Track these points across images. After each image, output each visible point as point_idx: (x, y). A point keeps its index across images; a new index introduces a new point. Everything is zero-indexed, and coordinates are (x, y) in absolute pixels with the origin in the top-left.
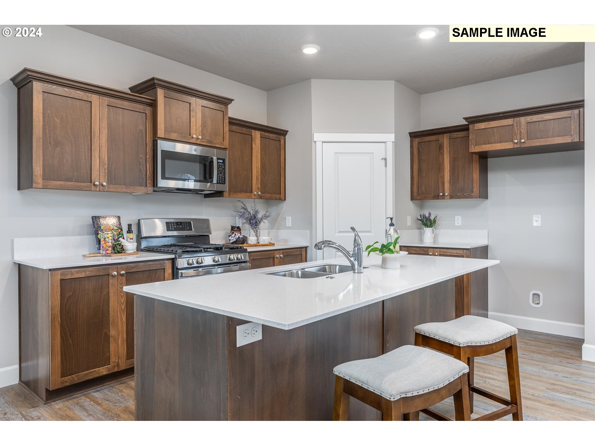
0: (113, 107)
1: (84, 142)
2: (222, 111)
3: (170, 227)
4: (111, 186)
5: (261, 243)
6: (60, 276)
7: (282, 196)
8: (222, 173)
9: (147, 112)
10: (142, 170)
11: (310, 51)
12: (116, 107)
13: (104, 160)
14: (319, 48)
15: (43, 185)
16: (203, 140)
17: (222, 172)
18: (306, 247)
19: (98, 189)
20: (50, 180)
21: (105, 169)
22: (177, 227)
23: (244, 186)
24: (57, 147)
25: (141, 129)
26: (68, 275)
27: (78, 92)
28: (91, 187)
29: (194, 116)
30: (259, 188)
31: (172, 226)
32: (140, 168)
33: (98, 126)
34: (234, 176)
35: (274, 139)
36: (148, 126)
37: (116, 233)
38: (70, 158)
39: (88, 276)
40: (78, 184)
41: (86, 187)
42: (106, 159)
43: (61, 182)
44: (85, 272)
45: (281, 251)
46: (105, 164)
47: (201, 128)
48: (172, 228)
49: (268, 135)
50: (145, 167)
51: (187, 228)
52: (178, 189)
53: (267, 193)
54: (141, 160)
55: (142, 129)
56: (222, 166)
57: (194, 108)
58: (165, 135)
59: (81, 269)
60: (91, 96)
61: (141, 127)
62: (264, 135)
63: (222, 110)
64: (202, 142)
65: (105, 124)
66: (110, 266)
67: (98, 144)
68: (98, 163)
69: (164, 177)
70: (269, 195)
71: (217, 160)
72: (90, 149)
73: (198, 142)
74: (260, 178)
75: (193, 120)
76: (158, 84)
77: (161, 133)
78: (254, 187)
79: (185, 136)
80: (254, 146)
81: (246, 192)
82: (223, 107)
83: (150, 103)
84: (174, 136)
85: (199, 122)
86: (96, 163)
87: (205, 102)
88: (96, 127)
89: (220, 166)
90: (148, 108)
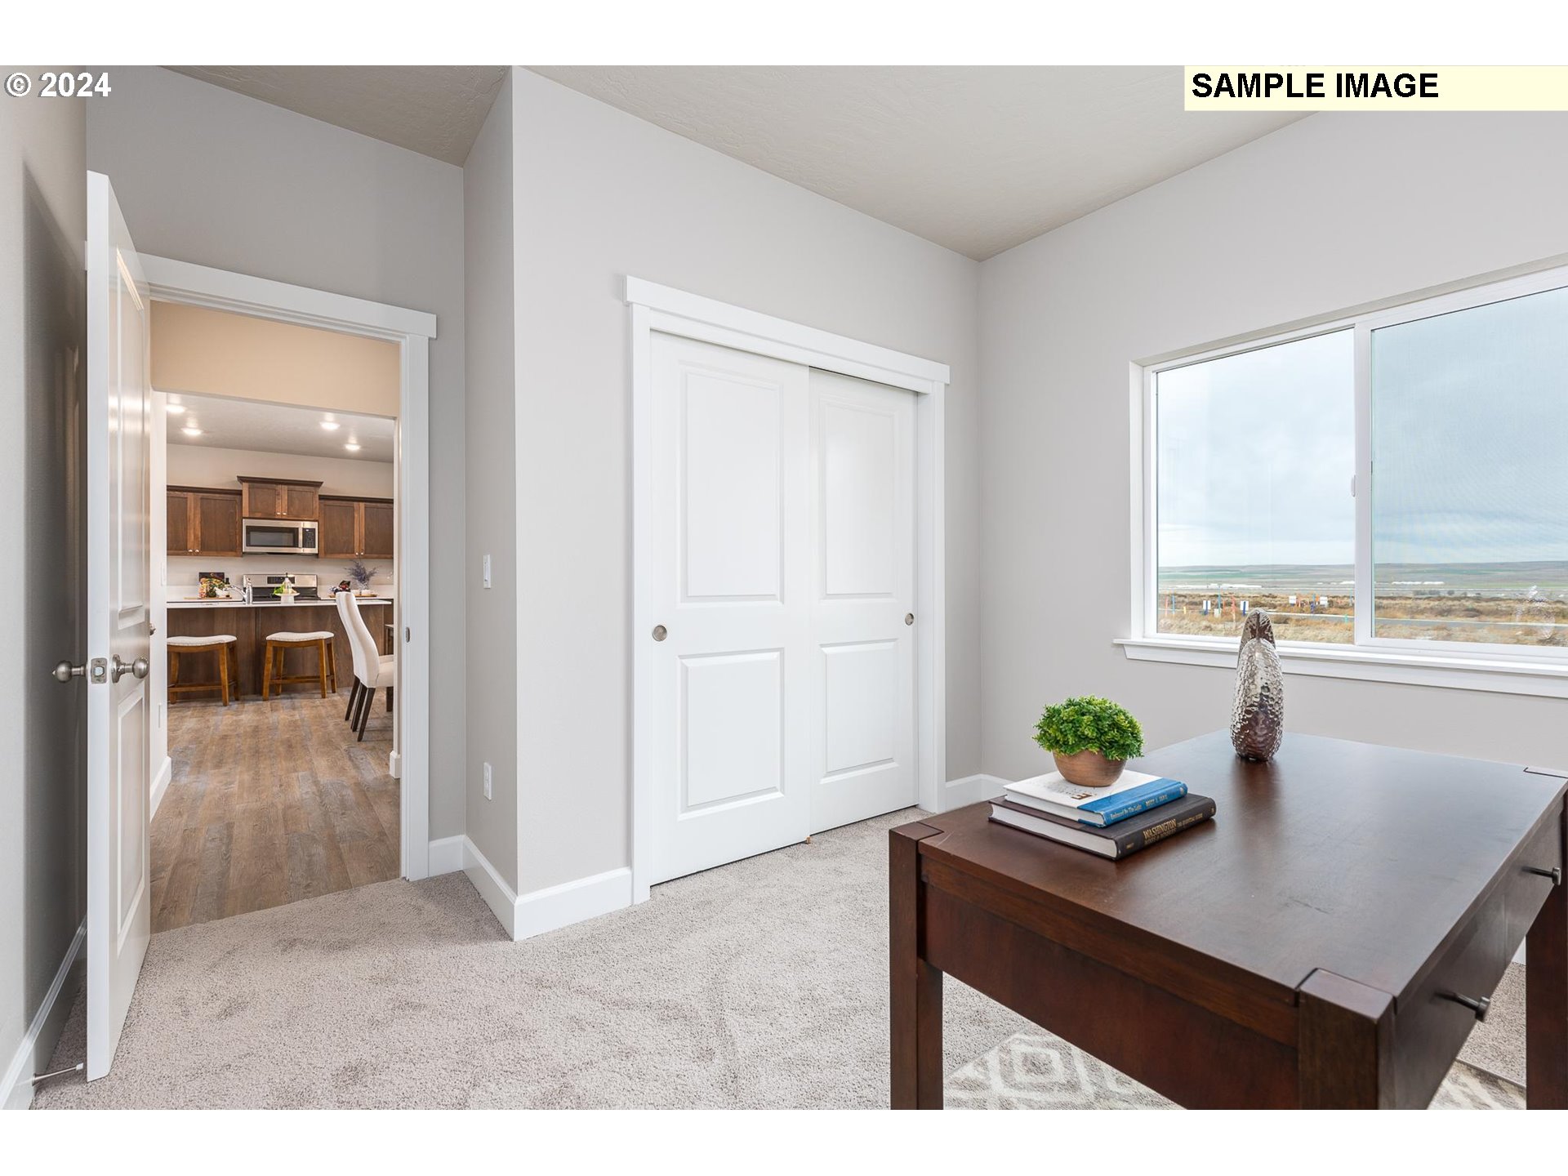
4: (204, 552)
9: (237, 500)
10: (233, 540)
12: (208, 499)
13: (198, 535)
17: (311, 539)
21: (199, 541)
23: (344, 548)
28: (187, 553)
29: (280, 499)
30: (362, 549)
32: (231, 538)
34: (331, 541)
35: (379, 507)
36: (237, 509)
37: (218, 585)
41: (183, 553)
42: (200, 534)
46: (198, 538)
47: (287, 507)
50: (235, 536)
52: (269, 553)
53: (374, 554)
54: (231, 532)
55: (232, 512)
56: (311, 534)
57: (280, 493)
58: (249, 514)
60: (187, 494)
61: (230, 511)
62: (368, 505)
63: (311, 491)
64: (288, 517)
65: (199, 511)
67: (193, 525)
68: (193, 537)
69: (248, 544)
70: (376, 555)
71: (304, 529)
72: (186, 529)
73: (284, 517)
74: (364, 541)
75: (278, 502)
76: (242, 479)
77: (246, 513)
78: (356, 549)
79: (271, 514)
80: (356, 515)
81: (347, 553)
82: (312, 488)
83: (240, 493)
84: (258, 515)
85: (285, 503)
86: (191, 538)
87: (291, 487)
88: (191, 513)
89: (309, 536)
90: (238, 497)
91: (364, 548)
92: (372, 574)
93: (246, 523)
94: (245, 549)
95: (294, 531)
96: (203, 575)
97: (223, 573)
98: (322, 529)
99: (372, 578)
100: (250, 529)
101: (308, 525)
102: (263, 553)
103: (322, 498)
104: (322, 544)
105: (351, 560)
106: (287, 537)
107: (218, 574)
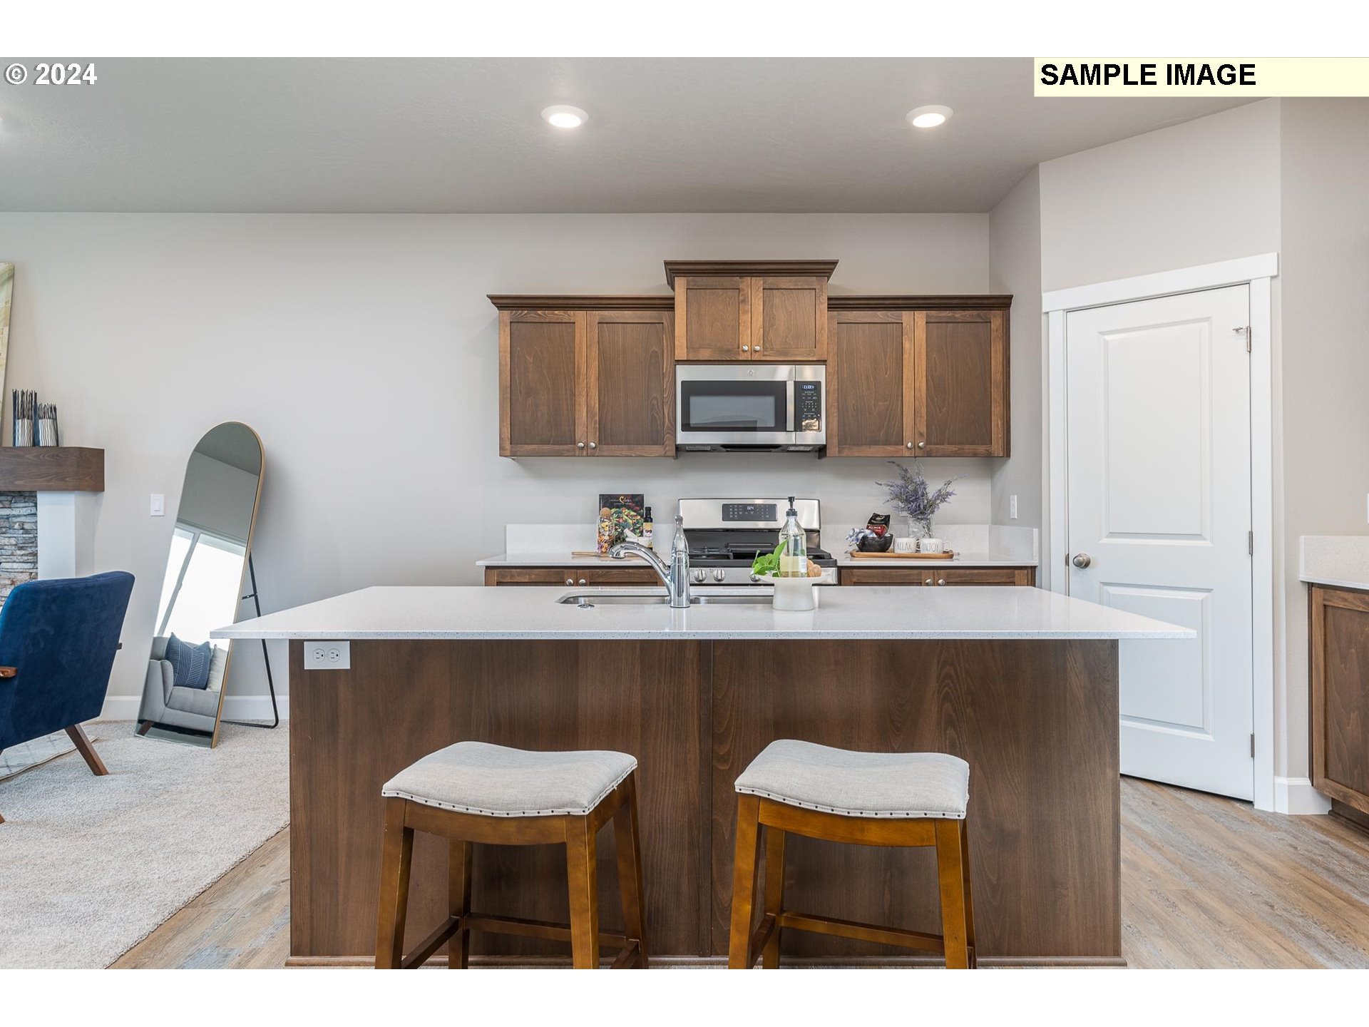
0: (608, 325)
1: (566, 384)
2: (813, 289)
3: (731, 513)
4: (605, 447)
5: (923, 552)
6: (497, 577)
7: (996, 447)
8: (813, 410)
9: (664, 321)
10: (658, 417)
11: (929, 120)
12: (612, 323)
13: (594, 408)
14: (949, 111)
15: (511, 451)
16: (765, 353)
17: (811, 408)
18: (1031, 567)
19: (585, 453)
20: (521, 444)
21: (595, 423)
22: (743, 513)
23: (880, 431)
24: (529, 397)
25: (654, 350)
26: (506, 576)
27: (556, 312)
28: (574, 451)
29: (747, 312)
30: (921, 434)
31: (733, 513)
32: (653, 415)
33: (584, 359)
34: (854, 414)
35: (969, 320)
36: (667, 343)
37: (631, 521)
38: (546, 411)
39: (534, 581)
40: (557, 447)
41: (568, 451)
42: (597, 405)
43: (533, 446)
44: (529, 575)
45: (942, 571)
46: (595, 415)
47: (762, 330)
48: (734, 515)
49: (949, 315)
50: (662, 413)
51: (765, 517)
52: (725, 446)
53: (948, 444)
54: (655, 402)
55: (656, 350)
56: (812, 396)
57: (748, 296)
58: (687, 355)
59: (524, 570)
60: (574, 315)
61: (654, 348)
62: (940, 317)
63: (811, 287)
64: (764, 355)
65: (595, 353)
66: (566, 570)
67: (584, 384)
68: (585, 414)
69: (687, 427)
70: (954, 448)
71: (799, 386)
72: (573, 395)
73: (756, 357)
74: (924, 411)
75: (745, 318)
76: (675, 270)
77: (681, 353)
78: (908, 433)
79: (729, 351)
80: (907, 345)
81: (887, 443)
82: (813, 281)
83: (667, 304)
84: (705, 354)
85: (758, 320)
86: (582, 414)
87: (771, 280)
88: (581, 359)
89: (808, 397)
90: (666, 314)
91: (924, 430)
92: (942, 496)
93: (685, 374)
94: (683, 438)
95: (776, 389)
96: (608, 501)
97: (642, 496)
98: (834, 385)
99: (943, 508)
100: (692, 389)
101: (809, 373)
102: (714, 449)
103: (837, 304)
104: (835, 421)
105: (892, 461)
106: (762, 408)
107: (633, 497)
